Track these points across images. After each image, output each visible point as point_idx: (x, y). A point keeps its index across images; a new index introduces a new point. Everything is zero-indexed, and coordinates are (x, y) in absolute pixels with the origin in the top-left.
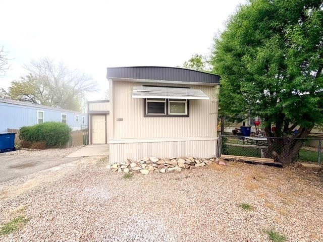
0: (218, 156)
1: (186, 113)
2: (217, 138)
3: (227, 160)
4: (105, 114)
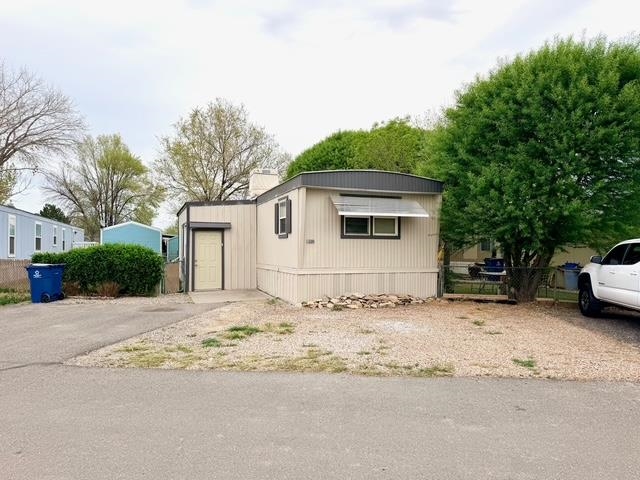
0: (440, 295)
1: (396, 234)
2: (437, 270)
3: (452, 300)
4: (221, 229)
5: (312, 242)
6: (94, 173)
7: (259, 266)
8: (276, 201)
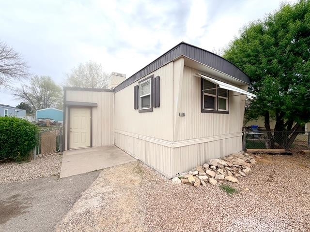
0: (244, 150)
1: (227, 110)
2: (242, 134)
4: (91, 107)
5: (183, 115)
6: (39, 90)
7: (117, 131)
8: (136, 84)
